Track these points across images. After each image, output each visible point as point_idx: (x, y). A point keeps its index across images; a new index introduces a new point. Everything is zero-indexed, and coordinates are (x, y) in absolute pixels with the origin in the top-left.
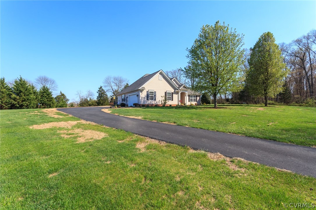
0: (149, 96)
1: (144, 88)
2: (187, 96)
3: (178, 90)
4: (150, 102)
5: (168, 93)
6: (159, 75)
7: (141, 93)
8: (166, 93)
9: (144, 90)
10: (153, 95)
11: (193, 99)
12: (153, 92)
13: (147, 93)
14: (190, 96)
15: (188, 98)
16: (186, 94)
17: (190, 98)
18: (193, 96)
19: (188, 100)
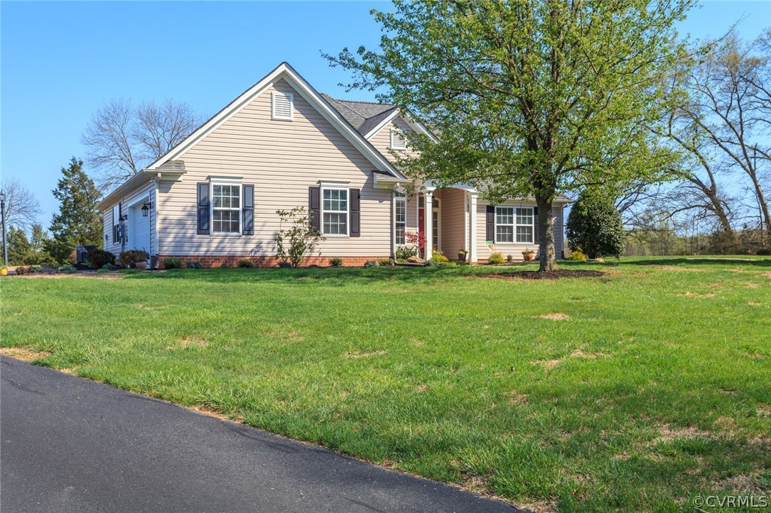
0: (212, 208)
1: (180, 164)
2: (474, 208)
3: (391, 175)
4: (217, 243)
5: (327, 192)
6: (276, 93)
7: (159, 197)
8: (314, 192)
9: (179, 175)
10: (236, 203)
11: (515, 225)
12: (236, 190)
13: (199, 193)
14: (497, 208)
15: (485, 222)
16: (469, 200)
17: (493, 222)
18: (515, 210)
19: (485, 235)
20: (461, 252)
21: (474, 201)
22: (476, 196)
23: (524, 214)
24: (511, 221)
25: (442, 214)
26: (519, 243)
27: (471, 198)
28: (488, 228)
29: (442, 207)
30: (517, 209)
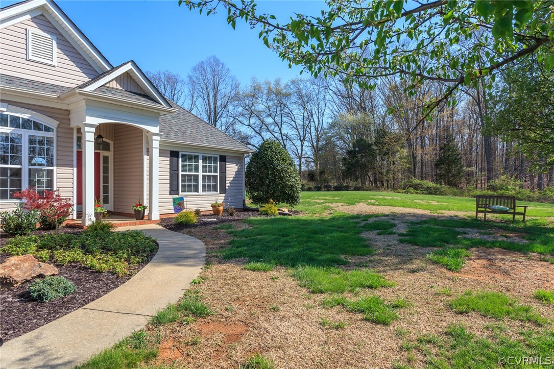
11: (200, 174)
14: (182, 155)
15: (168, 170)
16: (149, 142)
17: (178, 170)
18: (201, 157)
19: (168, 185)
20: (138, 208)
21: (156, 144)
22: (158, 138)
23: (210, 162)
24: (197, 170)
25: (114, 158)
26: (205, 193)
27: (152, 140)
28: (171, 176)
29: (114, 151)
30: (203, 156)
